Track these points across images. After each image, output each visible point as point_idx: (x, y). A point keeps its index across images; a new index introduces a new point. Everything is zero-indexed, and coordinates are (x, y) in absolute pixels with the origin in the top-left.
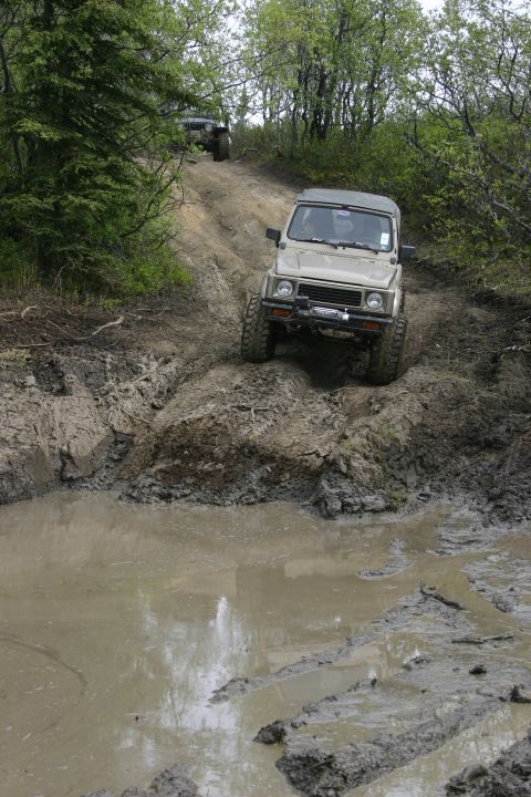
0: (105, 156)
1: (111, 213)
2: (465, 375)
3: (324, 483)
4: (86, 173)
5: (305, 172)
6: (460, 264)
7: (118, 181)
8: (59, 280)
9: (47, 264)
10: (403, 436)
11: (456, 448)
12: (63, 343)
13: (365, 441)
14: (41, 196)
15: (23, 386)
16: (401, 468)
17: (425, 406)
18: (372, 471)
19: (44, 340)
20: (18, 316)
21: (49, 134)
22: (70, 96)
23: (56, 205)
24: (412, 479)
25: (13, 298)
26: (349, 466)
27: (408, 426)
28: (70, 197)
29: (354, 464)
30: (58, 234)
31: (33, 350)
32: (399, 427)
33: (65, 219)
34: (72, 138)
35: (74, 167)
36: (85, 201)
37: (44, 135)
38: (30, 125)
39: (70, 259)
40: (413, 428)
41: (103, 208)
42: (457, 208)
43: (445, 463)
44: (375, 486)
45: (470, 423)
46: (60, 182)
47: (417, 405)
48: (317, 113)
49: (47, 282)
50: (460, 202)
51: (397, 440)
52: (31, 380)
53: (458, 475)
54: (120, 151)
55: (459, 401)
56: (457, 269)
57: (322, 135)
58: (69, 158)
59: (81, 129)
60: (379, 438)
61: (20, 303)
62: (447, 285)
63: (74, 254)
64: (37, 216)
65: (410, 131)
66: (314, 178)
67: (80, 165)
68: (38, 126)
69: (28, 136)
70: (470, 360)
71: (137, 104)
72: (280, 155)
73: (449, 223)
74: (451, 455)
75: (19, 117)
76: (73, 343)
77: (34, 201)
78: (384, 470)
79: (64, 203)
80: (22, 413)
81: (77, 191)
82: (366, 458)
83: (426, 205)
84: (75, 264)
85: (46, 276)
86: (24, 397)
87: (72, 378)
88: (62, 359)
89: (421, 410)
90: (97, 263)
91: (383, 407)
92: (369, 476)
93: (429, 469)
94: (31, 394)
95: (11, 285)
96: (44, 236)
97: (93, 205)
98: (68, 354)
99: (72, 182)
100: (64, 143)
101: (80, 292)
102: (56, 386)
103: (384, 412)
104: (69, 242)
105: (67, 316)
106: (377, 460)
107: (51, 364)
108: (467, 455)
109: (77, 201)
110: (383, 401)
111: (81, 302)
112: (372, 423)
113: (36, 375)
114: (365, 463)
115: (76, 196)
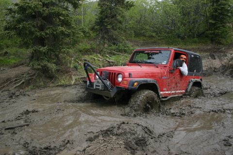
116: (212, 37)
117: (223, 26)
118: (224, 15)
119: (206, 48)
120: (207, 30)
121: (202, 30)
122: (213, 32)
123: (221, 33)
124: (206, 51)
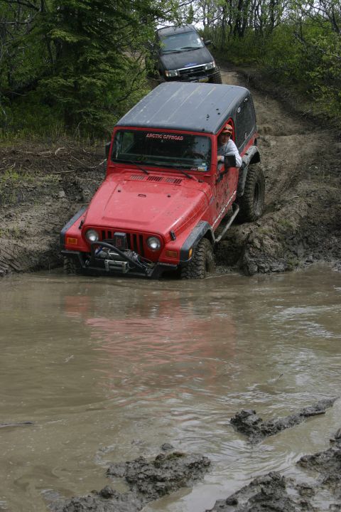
0: (105, 51)
1: (110, 88)
2: (334, 185)
3: (247, 255)
4: (94, 62)
5: (231, 59)
6: (330, 115)
7: (114, 67)
8: (77, 130)
9: (70, 120)
10: (295, 224)
11: (329, 232)
12: (81, 170)
13: (271, 228)
14: (65, 78)
15: (58, 198)
16: (294, 244)
17: (309, 205)
18: (277, 247)
19: (69, 168)
20: (53, 154)
21: (71, 38)
22: (82, 14)
23: (75, 83)
24: (301, 251)
25: (49, 143)
26: (262, 244)
27: (298, 218)
28: (84, 78)
29: (265, 242)
30: (77, 101)
31: (63, 175)
32: (293, 219)
33: (81, 92)
34: (85, 41)
35: (86, 59)
36: (94, 80)
37: (68, 39)
38: (59, 33)
39: (85, 117)
40: (301, 219)
41: (105, 84)
42: (328, 79)
43: (322, 241)
44: (278, 256)
45: (338, 216)
46: (77, 69)
47: (304, 204)
48: (238, 20)
49: (70, 132)
50: (330, 75)
51: (291, 227)
52: (62, 194)
53: (331, 248)
54: (115, 47)
55: (331, 202)
56: (329, 118)
57: (241, 35)
58: (82, 54)
59: (90, 35)
60: (280, 226)
61: (54, 146)
62: (322, 128)
63: (87, 114)
64: (64, 90)
65: (298, 30)
66: (237, 62)
67: (90, 57)
68: (64, 33)
69: (56, 41)
70: (337, 176)
71: (125, 17)
72: (214, 48)
73: (323, 89)
74: (326, 236)
75: (51, 28)
76: (87, 170)
77: (62, 81)
78: (283, 246)
79: (80, 82)
80: (57, 214)
81: (88, 74)
82: (272, 238)
83: (308, 78)
84: (88, 120)
85: (69, 128)
86: (58, 205)
87: (87, 191)
88: (81, 180)
89: (307, 207)
90: (101, 119)
91: (282, 206)
92: (274, 250)
93: (311, 245)
94: (63, 203)
95: (48, 134)
96: (68, 103)
97: (99, 83)
98: (85, 177)
99: (85, 69)
100: (80, 44)
101: (91, 138)
102: (78, 197)
103: (284, 210)
104: (83, 106)
105: (83, 153)
106: (279, 239)
107: (74, 183)
108: (337, 236)
109: (89, 80)
110: (283, 203)
111: (92, 144)
112: (275, 216)
113: (65, 190)
114: (272, 242)
115: (88, 77)
116: (69, 106)
117: (111, 60)
118: (111, 12)
119: (44, 151)
120: (47, 74)
121: (24, 70)
122: (70, 82)
123: (104, 90)
124: (45, 165)
